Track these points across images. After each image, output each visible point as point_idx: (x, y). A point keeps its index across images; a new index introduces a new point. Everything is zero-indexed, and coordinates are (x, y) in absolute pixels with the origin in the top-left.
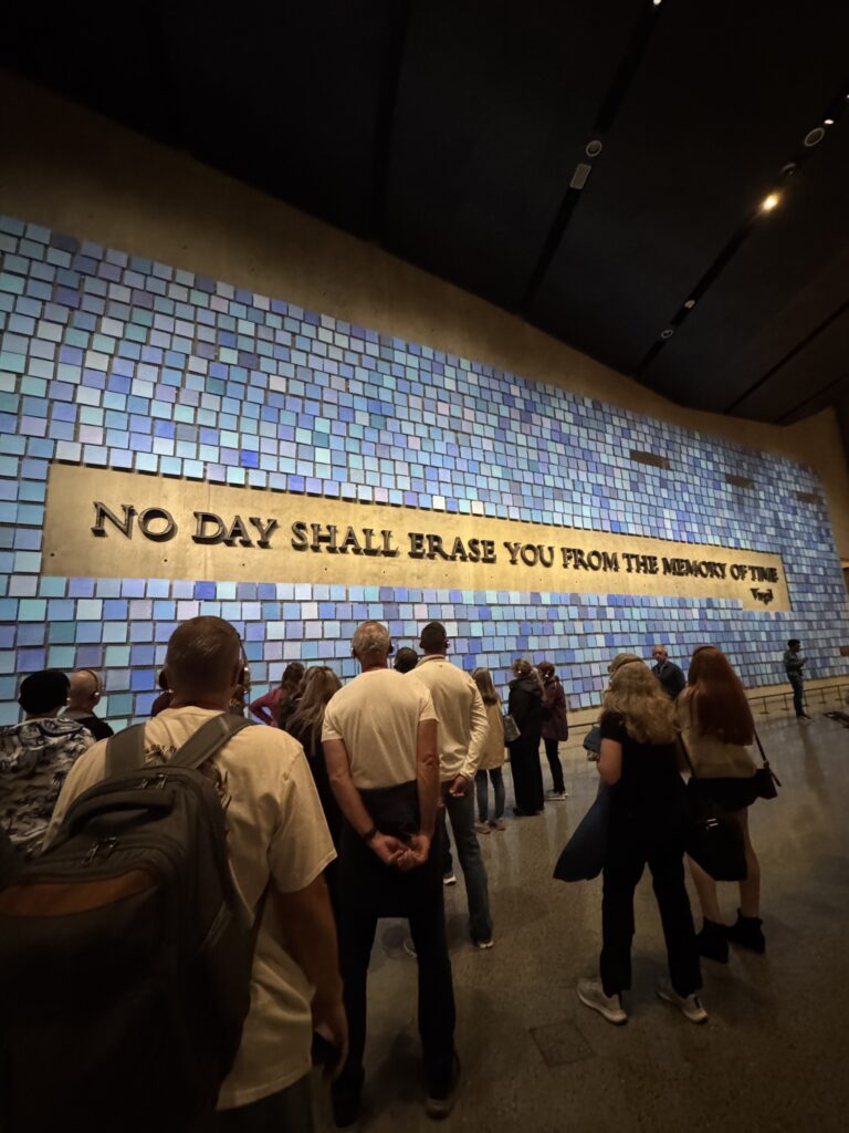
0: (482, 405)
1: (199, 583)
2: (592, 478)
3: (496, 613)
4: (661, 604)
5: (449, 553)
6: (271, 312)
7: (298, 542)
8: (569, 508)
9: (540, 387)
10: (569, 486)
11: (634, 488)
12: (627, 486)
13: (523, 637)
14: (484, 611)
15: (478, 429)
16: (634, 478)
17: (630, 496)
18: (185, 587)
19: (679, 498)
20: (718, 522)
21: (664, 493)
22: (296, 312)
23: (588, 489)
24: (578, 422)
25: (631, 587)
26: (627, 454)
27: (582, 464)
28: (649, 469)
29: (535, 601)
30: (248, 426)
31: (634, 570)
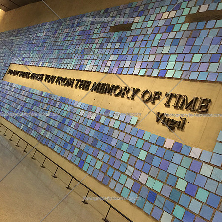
2: (84, 46)
4: (79, 106)
10: (73, 52)
12: (98, 46)
23: (79, 52)
27: (84, 41)
31: (78, 88)
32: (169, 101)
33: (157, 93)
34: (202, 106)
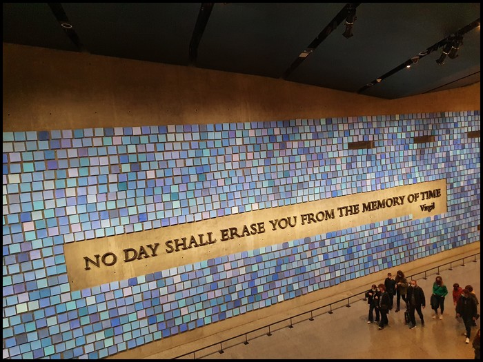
0: (257, 148)
1: (129, 280)
2: (322, 170)
3: (265, 258)
4: (359, 230)
5: (240, 234)
6: (142, 135)
7: (169, 249)
8: (306, 192)
9: (292, 124)
10: (307, 179)
11: (349, 166)
12: (344, 167)
13: (279, 266)
14: (259, 258)
15: (255, 163)
16: (349, 161)
17: (345, 173)
18: (125, 283)
19: (378, 163)
20: (404, 172)
21: (369, 164)
22: (155, 129)
23: (319, 177)
24: (316, 136)
25: (342, 225)
26: (346, 146)
27: (316, 163)
28: (360, 151)
29: (286, 246)
30: (140, 201)
32: (424, 197)
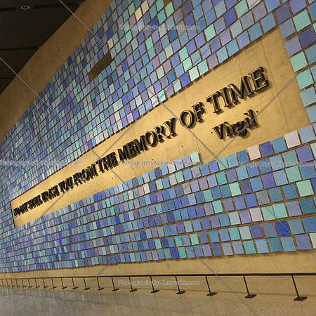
2: (76, 119)
4: (121, 189)
13: (70, 229)
14: (60, 220)
16: (94, 96)
17: (93, 114)
21: (112, 89)
23: (75, 129)
25: (106, 183)
26: (87, 80)
27: (71, 113)
29: (70, 210)
31: (105, 170)
32: (217, 106)
33: (196, 107)
34: (258, 81)
